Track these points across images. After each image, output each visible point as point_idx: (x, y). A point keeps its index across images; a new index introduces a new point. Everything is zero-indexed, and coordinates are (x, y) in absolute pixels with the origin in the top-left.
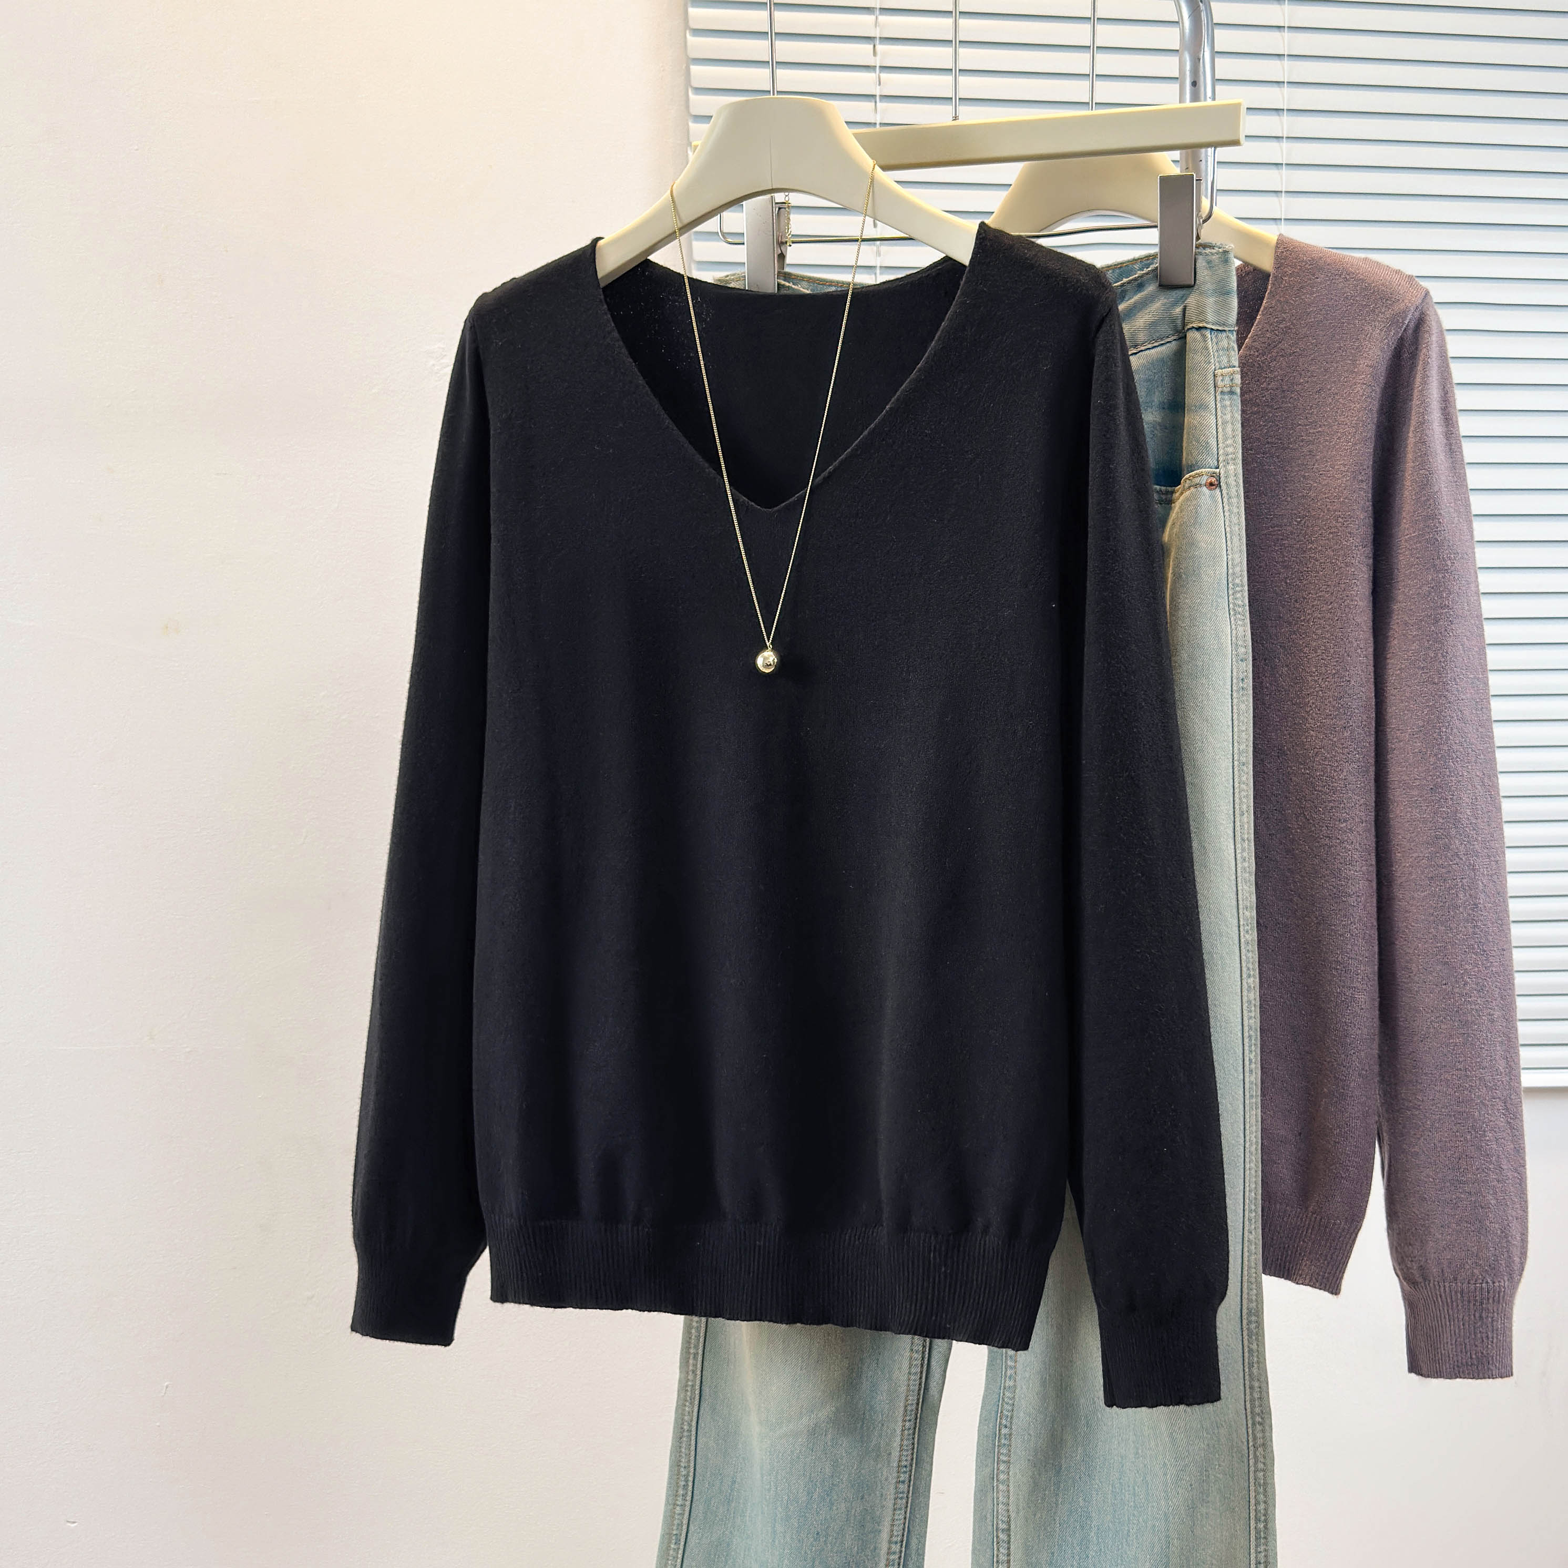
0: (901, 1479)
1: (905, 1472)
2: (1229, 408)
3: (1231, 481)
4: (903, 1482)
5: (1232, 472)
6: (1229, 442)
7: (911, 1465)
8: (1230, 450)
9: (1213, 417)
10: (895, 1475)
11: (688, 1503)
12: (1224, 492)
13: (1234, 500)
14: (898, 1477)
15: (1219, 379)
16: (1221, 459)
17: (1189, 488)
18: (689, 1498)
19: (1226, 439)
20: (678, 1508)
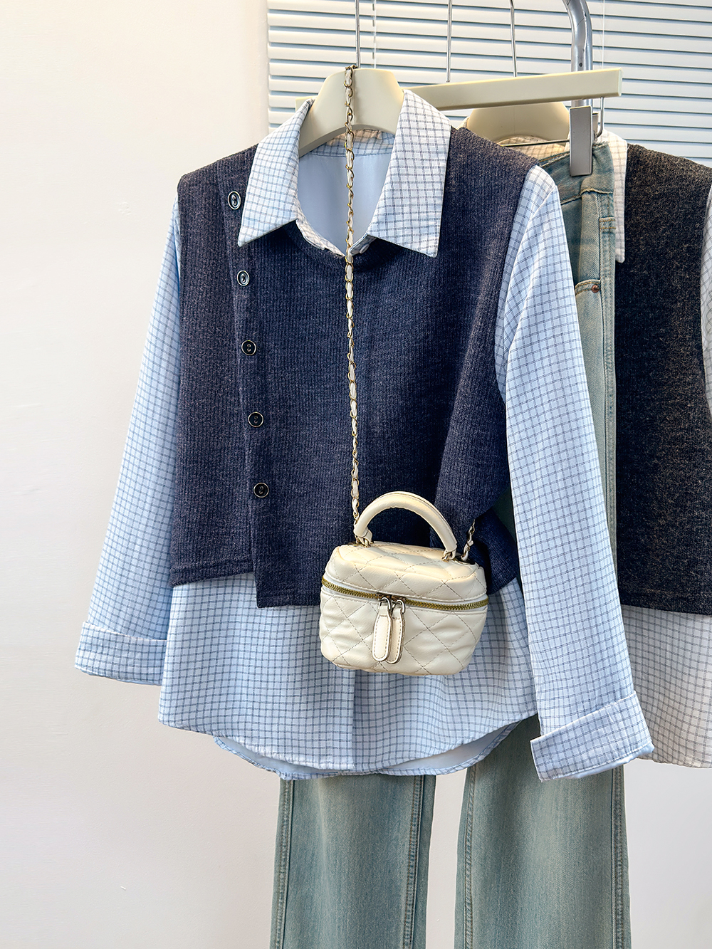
0: (411, 864)
1: (413, 860)
2: (608, 243)
3: (608, 287)
4: (412, 866)
5: (608, 282)
6: (607, 263)
7: (416, 856)
8: (608, 268)
9: (598, 248)
10: (407, 861)
11: (287, 871)
12: (603, 294)
13: (609, 300)
14: (409, 863)
15: (602, 224)
16: (602, 273)
17: (581, 291)
18: (287, 867)
19: (606, 262)
20: (282, 874)
